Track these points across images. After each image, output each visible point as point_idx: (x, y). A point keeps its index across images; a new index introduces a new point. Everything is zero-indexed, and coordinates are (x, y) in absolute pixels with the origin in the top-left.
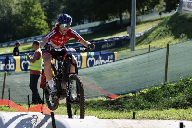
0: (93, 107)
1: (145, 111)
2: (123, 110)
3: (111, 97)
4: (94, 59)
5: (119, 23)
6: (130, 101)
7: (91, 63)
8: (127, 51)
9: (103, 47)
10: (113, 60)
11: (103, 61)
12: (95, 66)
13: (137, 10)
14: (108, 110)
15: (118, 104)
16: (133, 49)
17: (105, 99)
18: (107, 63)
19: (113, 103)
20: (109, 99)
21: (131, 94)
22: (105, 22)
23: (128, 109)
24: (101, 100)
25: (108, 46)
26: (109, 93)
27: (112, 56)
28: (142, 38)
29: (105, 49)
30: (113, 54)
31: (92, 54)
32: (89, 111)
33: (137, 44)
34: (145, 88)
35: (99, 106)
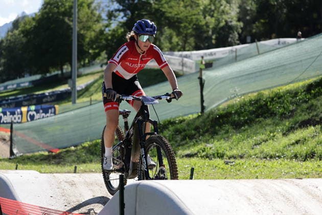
0: (34, 161)
1: (87, 165)
2: (65, 164)
3: (53, 151)
4: (35, 113)
5: (60, 76)
6: (72, 155)
7: (32, 118)
8: (68, 105)
9: (44, 100)
10: (55, 113)
11: (44, 114)
12: (36, 120)
13: (78, 63)
14: (50, 164)
15: (60, 158)
16: (74, 102)
17: (46, 153)
18: (48, 117)
19: (54, 157)
20: (51, 153)
21: (73, 148)
22: (46, 75)
23: (70, 163)
24: (43, 155)
25: (49, 99)
26: (50, 147)
27: (53, 110)
28: (83, 91)
29: (47, 102)
30: (55, 108)
31: (33, 108)
32: (30, 166)
33: (79, 97)
34: (86, 141)
35: (41, 160)
